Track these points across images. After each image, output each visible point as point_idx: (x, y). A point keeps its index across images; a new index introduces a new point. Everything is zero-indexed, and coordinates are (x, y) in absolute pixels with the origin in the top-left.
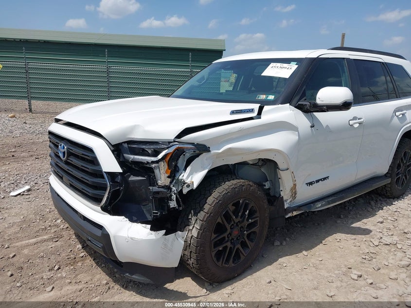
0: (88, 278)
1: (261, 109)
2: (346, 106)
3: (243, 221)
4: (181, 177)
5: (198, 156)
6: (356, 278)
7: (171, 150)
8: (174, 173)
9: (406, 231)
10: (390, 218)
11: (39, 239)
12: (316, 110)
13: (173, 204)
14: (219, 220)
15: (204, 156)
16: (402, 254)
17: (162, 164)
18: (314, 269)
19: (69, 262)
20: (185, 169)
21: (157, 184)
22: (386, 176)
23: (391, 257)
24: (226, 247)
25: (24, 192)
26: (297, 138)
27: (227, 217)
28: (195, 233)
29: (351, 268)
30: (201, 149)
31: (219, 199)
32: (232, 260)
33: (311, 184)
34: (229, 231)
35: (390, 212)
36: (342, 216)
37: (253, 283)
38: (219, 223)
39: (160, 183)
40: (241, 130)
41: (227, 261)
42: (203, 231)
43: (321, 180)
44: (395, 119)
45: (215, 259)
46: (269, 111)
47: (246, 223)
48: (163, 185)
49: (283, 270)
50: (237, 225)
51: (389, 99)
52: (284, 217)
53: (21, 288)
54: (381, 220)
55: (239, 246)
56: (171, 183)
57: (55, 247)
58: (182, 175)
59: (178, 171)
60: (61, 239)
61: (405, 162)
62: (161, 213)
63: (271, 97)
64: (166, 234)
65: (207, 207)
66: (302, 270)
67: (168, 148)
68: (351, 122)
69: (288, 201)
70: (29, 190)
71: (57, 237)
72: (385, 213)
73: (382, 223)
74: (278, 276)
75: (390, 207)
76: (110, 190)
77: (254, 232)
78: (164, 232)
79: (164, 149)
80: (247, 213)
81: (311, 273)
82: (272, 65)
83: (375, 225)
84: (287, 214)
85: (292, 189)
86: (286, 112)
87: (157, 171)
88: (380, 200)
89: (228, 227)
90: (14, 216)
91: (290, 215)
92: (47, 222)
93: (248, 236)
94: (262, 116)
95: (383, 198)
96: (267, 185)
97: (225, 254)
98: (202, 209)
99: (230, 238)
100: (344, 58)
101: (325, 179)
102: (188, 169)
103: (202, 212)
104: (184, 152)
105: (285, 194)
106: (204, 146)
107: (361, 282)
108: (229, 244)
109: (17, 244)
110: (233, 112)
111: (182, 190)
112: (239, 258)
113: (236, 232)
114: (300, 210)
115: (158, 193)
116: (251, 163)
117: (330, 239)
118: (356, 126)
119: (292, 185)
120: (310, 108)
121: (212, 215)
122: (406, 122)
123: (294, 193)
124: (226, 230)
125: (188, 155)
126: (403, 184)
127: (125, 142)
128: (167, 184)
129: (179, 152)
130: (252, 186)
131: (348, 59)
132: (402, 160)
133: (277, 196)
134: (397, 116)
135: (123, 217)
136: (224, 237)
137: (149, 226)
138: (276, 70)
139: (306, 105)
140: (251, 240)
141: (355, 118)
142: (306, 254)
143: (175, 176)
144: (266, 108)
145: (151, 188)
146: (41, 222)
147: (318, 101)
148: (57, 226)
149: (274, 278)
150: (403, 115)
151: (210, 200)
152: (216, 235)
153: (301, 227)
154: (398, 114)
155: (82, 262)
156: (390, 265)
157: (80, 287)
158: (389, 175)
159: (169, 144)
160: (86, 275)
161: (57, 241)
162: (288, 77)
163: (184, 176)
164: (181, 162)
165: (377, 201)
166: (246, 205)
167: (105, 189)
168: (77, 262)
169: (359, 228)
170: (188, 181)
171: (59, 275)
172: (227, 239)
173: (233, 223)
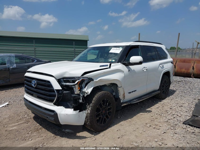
0: (45, 135)
1: (110, 65)
2: (140, 63)
3: (106, 107)
4: (83, 90)
5: (89, 82)
6: (149, 127)
7: (80, 80)
8: (81, 89)
9: (167, 110)
10: (161, 106)
11: (19, 123)
12: (130, 65)
13: (81, 101)
14: (98, 107)
15: (92, 82)
16: (165, 118)
17: (76, 86)
18: (134, 125)
19: (35, 130)
20: (85, 88)
21: (75, 93)
22: (158, 90)
23: (162, 119)
24: (101, 117)
25: (5, 105)
26: (124, 75)
27: (100, 105)
28: (89, 112)
29: (147, 124)
30: (91, 80)
31: (97, 98)
32: (103, 123)
33: (130, 93)
34: (101, 111)
35: (161, 104)
36: (143, 107)
37: (111, 131)
38: (97, 108)
39: (76, 93)
40: (104, 73)
41: (101, 123)
42: (92, 111)
43: (133, 91)
44: (160, 68)
45: (97, 122)
46: (113, 66)
47: (108, 108)
48: (77, 94)
49: (122, 126)
50: (104, 109)
51: (157, 60)
52: (121, 106)
53: (18, 140)
54: (158, 107)
55: (105, 117)
56: (80, 93)
57: (27, 125)
58: (84, 90)
59: (82, 88)
60: (29, 122)
61: (165, 85)
62: (76, 105)
63: (114, 61)
64: (79, 112)
65: (93, 102)
66: (129, 126)
67: (79, 80)
68: (143, 69)
69: (122, 100)
70: (8, 105)
71: (27, 122)
72: (159, 105)
73: (158, 108)
74: (120, 128)
75: (161, 102)
76: (57, 96)
77: (111, 112)
78: (79, 111)
79: (77, 80)
80: (107, 104)
81: (133, 126)
82: (113, 48)
83: (155, 109)
84: (122, 105)
85: (123, 95)
86: (119, 66)
87: (74, 89)
88: (157, 100)
89: (101, 109)
90: (5, 115)
91: (123, 105)
92: (20, 117)
93: (109, 113)
94: (111, 67)
95: (159, 99)
96: (114, 94)
97: (100, 121)
98: (91, 102)
99: (102, 114)
100: (139, 45)
101: (135, 91)
102: (86, 87)
103: (91, 104)
104: (85, 81)
105: (121, 97)
106: (92, 78)
107: (151, 128)
108: (101, 116)
109: (10, 125)
110: (101, 66)
111: (84, 95)
112: (105, 122)
113: (104, 112)
114: (127, 103)
115: (75, 97)
116: (108, 85)
117: (139, 115)
118: (145, 70)
119: (123, 93)
120: (128, 64)
121: (95, 104)
122: (164, 69)
123: (124, 97)
124: (100, 110)
125: (86, 82)
126: (165, 93)
127: (62, 78)
128: (79, 93)
129: (83, 81)
130: (109, 93)
131: (140, 46)
132: (164, 84)
133: (118, 98)
134: (161, 67)
135: (62, 107)
136: (100, 114)
137: (73, 109)
138: (114, 50)
139: (126, 63)
140: (110, 115)
141: (144, 68)
142: (130, 120)
143: (81, 90)
144: (112, 64)
145: (72, 95)
146: (18, 117)
147: (131, 62)
148: (26, 118)
149: (119, 129)
150: (163, 66)
151: (94, 99)
152: (96, 113)
153: (128, 111)
154: (161, 66)
155: (41, 130)
156: (161, 122)
157: (43, 138)
158: (159, 90)
159: (79, 78)
160: (44, 134)
161: (28, 123)
162: (119, 53)
163: (85, 90)
164: (83, 85)
165: (156, 101)
166: (107, 101)
167: (55, 96)
168: (39, 130)
169: (150, 110)
170: (86, 92)
171: (33, 135)
172: (101, 114)
173: (102, 108)
